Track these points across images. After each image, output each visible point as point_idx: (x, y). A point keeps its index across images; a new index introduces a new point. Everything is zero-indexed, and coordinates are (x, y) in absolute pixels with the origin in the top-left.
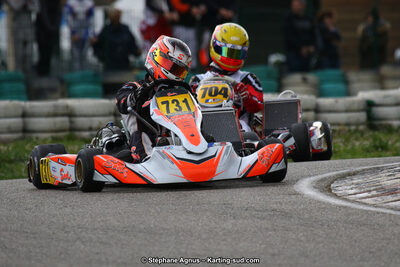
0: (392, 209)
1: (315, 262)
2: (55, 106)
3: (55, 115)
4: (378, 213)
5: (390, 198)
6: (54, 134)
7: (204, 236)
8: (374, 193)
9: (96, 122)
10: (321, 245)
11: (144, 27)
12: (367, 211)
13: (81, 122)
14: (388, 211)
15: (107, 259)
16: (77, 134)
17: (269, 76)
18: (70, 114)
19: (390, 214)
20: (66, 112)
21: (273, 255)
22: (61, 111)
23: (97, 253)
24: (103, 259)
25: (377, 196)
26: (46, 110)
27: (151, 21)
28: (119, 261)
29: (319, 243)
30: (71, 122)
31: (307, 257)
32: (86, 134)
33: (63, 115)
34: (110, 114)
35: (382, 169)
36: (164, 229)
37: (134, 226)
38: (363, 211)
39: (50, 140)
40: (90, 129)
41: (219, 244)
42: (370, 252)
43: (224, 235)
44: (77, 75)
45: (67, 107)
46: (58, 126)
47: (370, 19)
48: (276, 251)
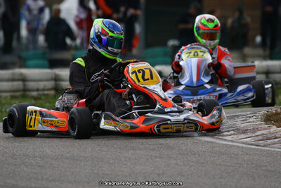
0: (244, 143)
1: (188, 179)
2: (13, 74)
3: (13, 80)
4: (234, 146)
5: (243, 136)
6: (12, 94)
7: (112, 162)
8: (232, 132)
9: (42, 85)
10: (193, 168)
11: (78, 20)
12: (226, 145)
13: (31, 85)
14: (241, 145)
15: (42, 177)
16: (28, 93)
17: (165, 54)
18: (24, 79)
19: (243, 147)
20: (20, 78)
21: (159, 175)
22: (17, 77)
23: (35, 173)
24: (40, 177)
25: (234, 134)
26: (7, 77)
27: (83, 16)
28: (51, 178)
29: (191, 166)
30: (24, 85)
31: (183, 176)
32: (35, 94)
33: (19, 80)
34: (52, 79)
35: (238, 116)
36: (83, 157)
37: (62, 155)
38: (223, 145)
39: (9, 97)
40: (38, 90)
41: (121, 167)
42: (227, 173)
43: (125, 161)
44: (31, 53)
45: (21, 74)
46: (15, 88)
47: (237, 14)
48: (161, 172)
